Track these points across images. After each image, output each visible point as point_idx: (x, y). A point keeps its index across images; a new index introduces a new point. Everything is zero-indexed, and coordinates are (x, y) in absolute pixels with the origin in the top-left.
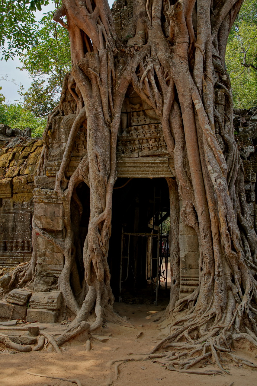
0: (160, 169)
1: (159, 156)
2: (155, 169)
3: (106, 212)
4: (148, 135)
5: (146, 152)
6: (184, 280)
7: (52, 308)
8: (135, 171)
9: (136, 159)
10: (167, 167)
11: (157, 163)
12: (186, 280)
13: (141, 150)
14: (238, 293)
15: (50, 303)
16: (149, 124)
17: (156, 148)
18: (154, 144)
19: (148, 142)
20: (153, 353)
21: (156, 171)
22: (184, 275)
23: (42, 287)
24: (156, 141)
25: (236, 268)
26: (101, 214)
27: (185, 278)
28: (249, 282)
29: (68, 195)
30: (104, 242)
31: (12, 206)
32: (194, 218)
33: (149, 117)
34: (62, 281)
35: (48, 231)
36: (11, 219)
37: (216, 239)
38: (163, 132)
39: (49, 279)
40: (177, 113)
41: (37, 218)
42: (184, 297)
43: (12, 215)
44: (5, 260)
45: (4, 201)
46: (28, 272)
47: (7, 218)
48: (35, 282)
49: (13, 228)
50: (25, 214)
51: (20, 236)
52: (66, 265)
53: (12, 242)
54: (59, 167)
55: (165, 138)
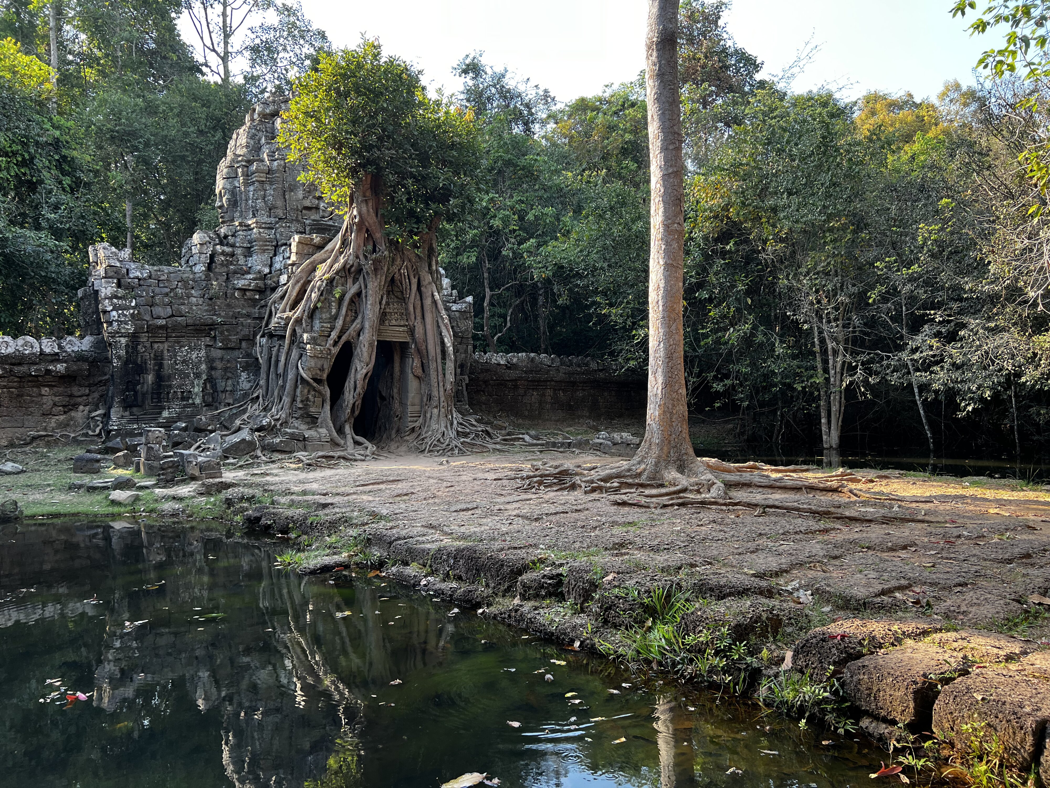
0: (402, 335)
1: (403, 326)
2: (398, 335)
3: (370, 366)
6: (411, 414)
7: (326, 440)
8: (385, 336)
10: (406, 334)
11: (400, 331)
13: (391, 321)
15: (324, 437)
16: (397, 302)
18: (399, 317)
21: (400, 337)
22: (411, 410)
26: (367, 368)
29: (336, 351)
31: (165, 352)
32: (421, 371)
33: (397, 297)
34: (325, 420)
35: (315, 380)
36: (166, 367)
37: (441, 384)
38: (407, 309)
39: (309, 420)
40: (418, 297)
41: (309, 369)
42: (411, 425)
43: (167, 363)
44: (160, 413)
45: (156, 346)
46: (283, 416)
47: (161, 365)
48: (296, 423)
49: (170, 377)
50: (184, 362)
51: (180, 386)
52: (327, 407)
53: (168, 393)
54: (332, 329)
55: (408, 314)
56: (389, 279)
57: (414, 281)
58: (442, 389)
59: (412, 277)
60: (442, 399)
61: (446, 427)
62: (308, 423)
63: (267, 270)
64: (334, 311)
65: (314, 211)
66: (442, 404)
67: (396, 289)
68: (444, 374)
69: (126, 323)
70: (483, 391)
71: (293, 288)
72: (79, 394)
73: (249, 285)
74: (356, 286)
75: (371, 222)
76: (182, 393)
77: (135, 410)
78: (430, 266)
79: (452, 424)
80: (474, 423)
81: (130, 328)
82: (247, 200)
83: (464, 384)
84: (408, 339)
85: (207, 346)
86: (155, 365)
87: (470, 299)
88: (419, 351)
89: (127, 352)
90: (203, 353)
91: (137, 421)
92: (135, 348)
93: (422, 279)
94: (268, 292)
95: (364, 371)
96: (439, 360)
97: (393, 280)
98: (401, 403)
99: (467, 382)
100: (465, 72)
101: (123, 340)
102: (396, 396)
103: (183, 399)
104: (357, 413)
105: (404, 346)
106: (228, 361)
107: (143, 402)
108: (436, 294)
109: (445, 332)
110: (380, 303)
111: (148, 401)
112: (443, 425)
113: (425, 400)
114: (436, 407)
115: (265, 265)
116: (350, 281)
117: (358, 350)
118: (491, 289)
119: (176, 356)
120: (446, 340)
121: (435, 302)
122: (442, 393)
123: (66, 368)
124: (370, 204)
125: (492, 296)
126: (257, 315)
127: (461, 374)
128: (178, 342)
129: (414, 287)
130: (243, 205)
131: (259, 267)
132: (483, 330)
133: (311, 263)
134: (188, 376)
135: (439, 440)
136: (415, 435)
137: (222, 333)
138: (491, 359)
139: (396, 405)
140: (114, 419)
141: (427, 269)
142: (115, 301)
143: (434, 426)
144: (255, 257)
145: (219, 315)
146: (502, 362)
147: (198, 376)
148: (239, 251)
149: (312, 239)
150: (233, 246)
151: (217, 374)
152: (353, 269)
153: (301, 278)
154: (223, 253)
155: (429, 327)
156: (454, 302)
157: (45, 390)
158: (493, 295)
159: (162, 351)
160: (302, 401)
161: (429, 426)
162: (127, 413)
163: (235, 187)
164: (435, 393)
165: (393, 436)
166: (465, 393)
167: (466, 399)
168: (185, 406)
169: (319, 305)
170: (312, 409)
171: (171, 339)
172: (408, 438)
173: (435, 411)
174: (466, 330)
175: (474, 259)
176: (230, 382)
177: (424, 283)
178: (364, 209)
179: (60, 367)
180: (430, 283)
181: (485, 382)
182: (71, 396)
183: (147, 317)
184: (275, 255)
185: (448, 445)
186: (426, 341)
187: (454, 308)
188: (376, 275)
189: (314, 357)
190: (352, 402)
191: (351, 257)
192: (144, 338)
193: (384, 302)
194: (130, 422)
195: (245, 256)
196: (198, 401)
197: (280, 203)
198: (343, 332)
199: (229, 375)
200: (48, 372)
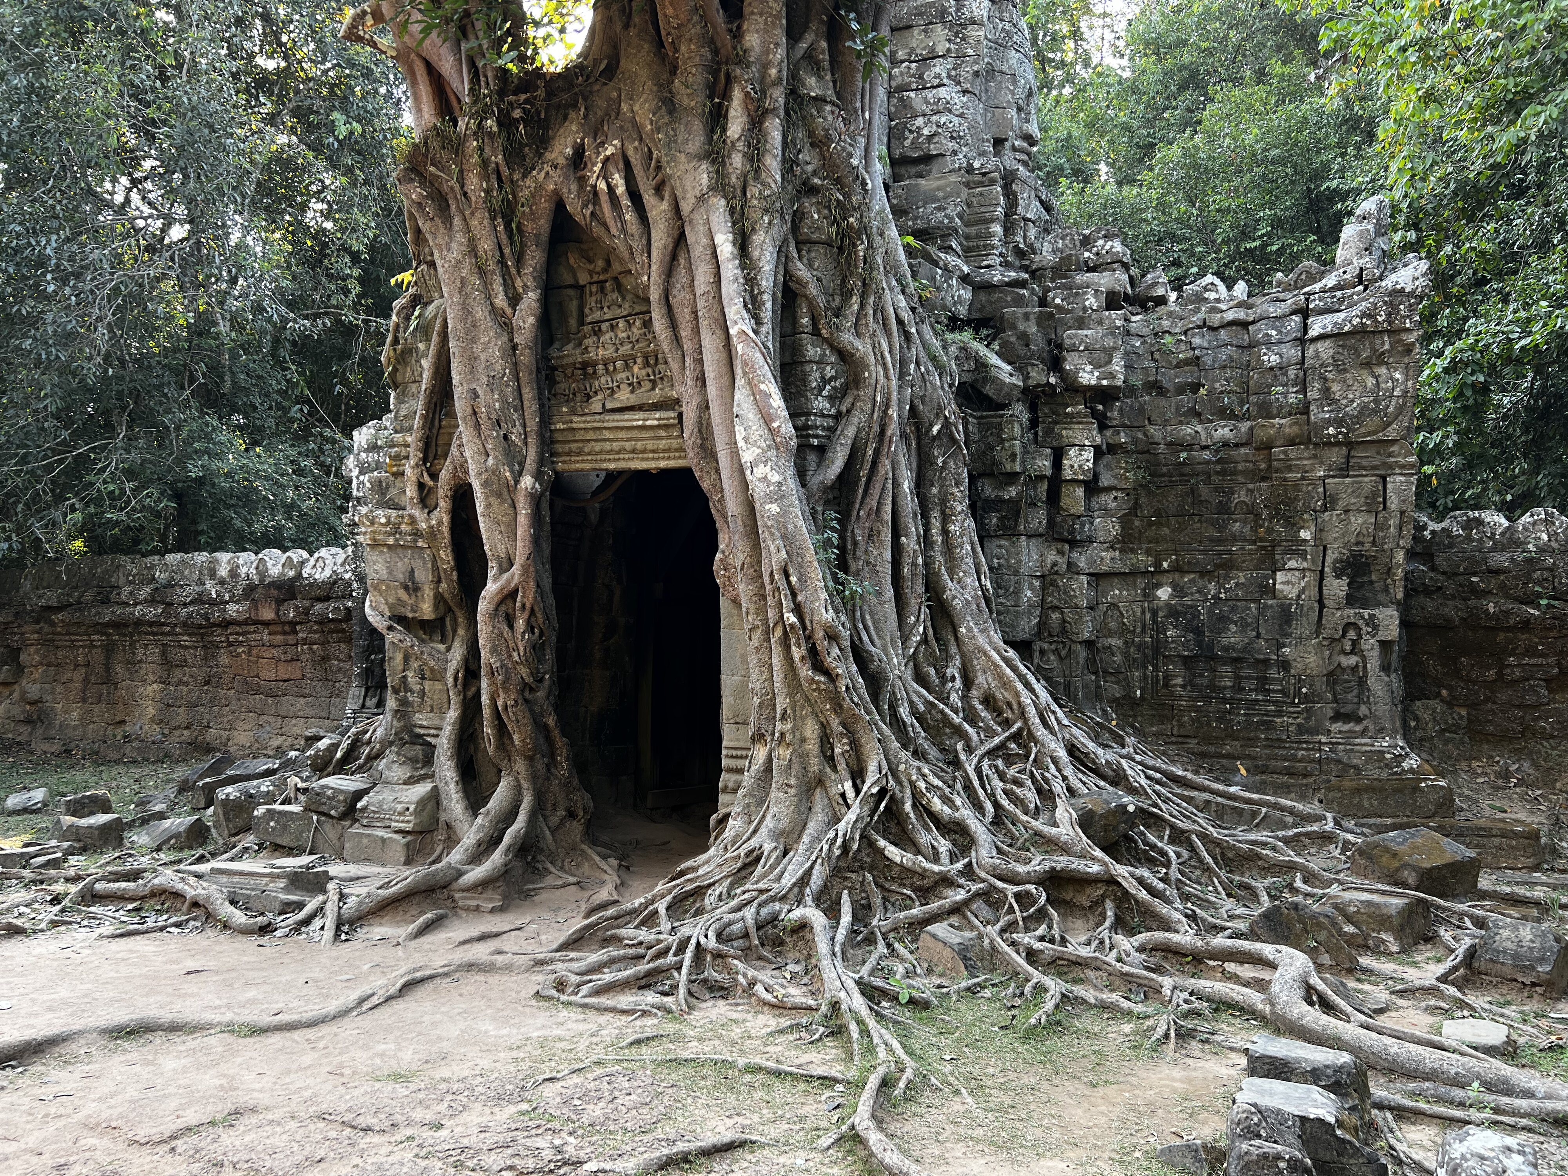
0: (663, 444)
1: (656, 407)
2: (650, 445)
3: (516, 569)
4: (625, 349)
5: (624, 397)
6: (732, 757)
7: (402, 826)
8: (601, 452)
9: (597, 417)
10: (677, 437)
11: (652, 427)
12: (737, 757)
13: (613, 392)
14: (843, 795)
15: (400, 814)
16: (630, 315)
17: (648, 385)
18: (644, 372)
19: (627, 367)
20: (557, 951)
21: (653, 451)
22: (731, 744)
23: (399, 772)
24: (647, 364)
25: (835, 724)
26: (506, 576)
27: (734, 753)
28: (875, 763)
29: (440, 523)
30: (522, 649)
33: (634, 296)
35: (404, 622)
40: (684, 276)
41: (376, 587)
52: (449, 713)
84: (696, 456)
110: (508, 327)
140: (349, 713)
170: (421, 719)
174: (1373, 410)
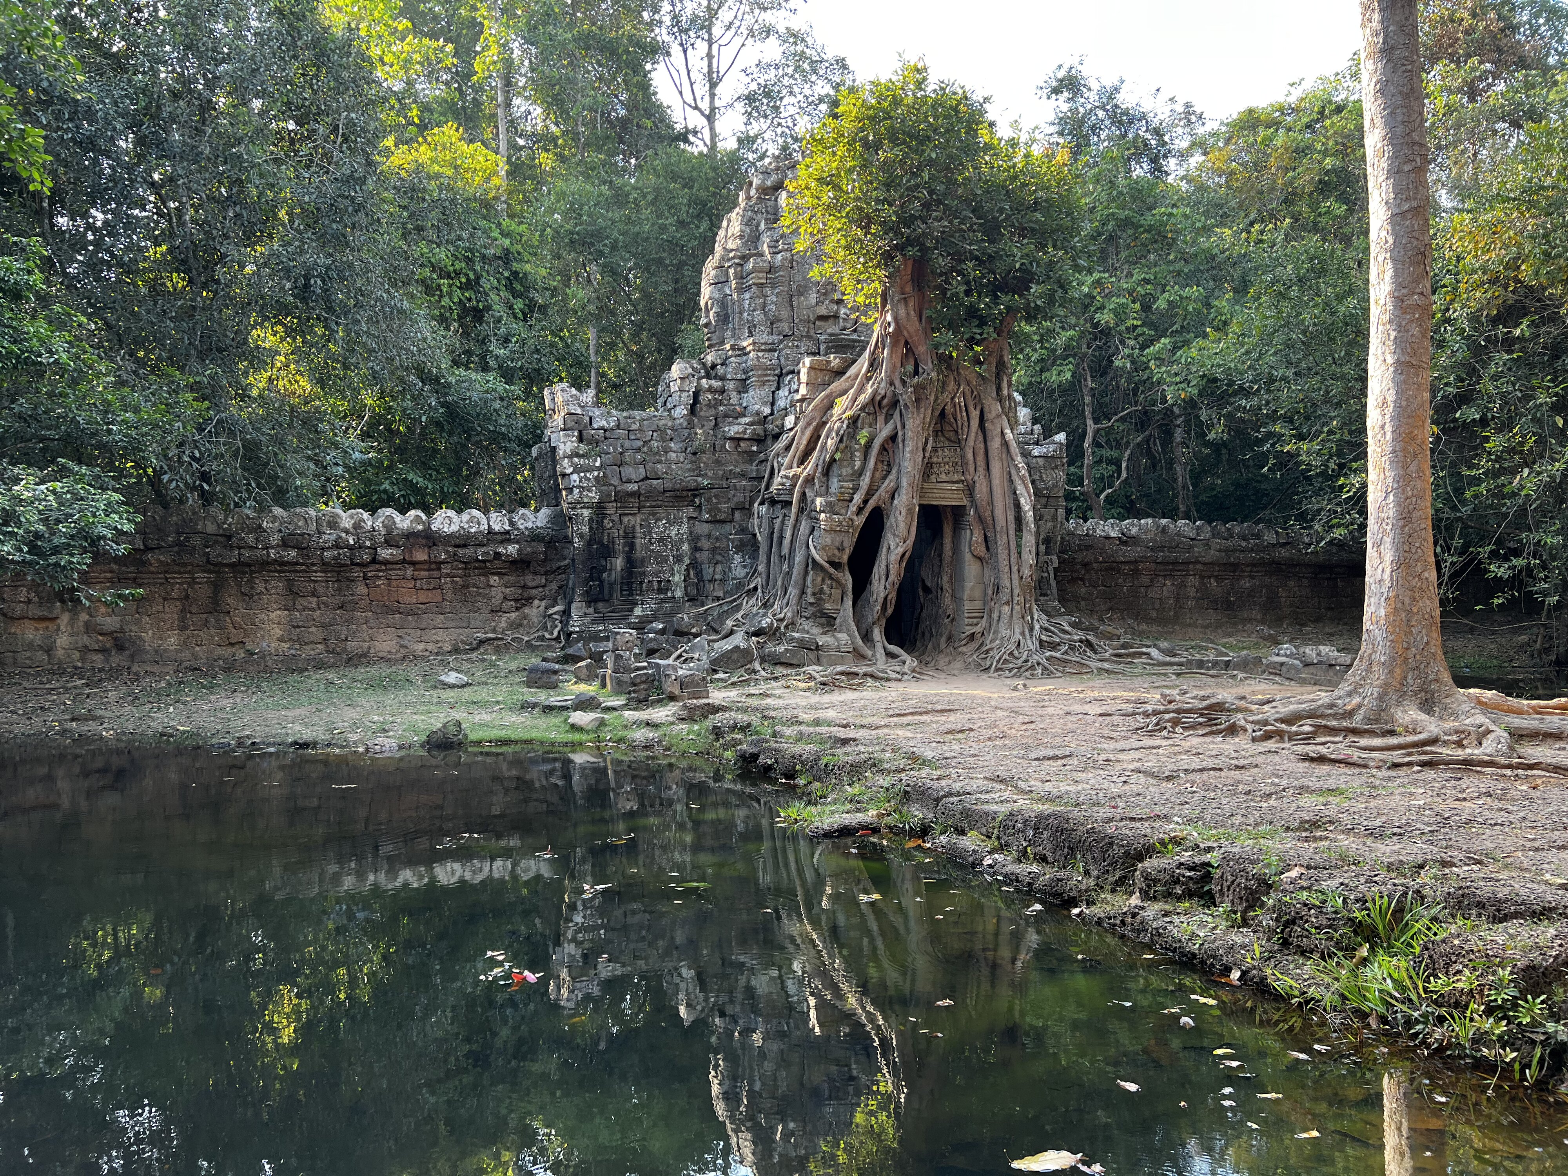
0: (956, 496)
1: (956, 482)
4: (946, 459)
6: (970, 613)
7: (847, 650)
9: (933, 484)
10: (961, 494)
11: (954, 490)
13: (939, 475)
15: (844, 645)
16: (949, 447)
17: (952, 474)
18: (951, 469)
19: (945, 466)
21: (951, 498)
22: (969, 608)
24: (952, 466)
29: (861, 522)
31: (638, 527)
32: (984, 549)
33: (949, 440)
34: (845, 621)
35: (832, 563)
36: (638, 547)
37: (1015, 569)
38: (963, 457)
39: (823, 620)
40: (981, 438)
41: (823, 548)
42: (969, 630)
43: (639, 542)
44: (631, 610)
45: (626, 519)
46: (789, 614)
47: (632, 546)
48: (807, 625)
49: (643, 562)
50: (661, 540)
51: (656, 574)
52: (849, 602)
53: (641, 583)
54: (855, 490)
55: (964, 464)
56: (937, 413)
57: (975, 414)
58: (1015, 577)
59: (971, 408)
60: (1017, 591)
61: (1023, 634)
62: (822, 625)
63: (767, 410)
64: (858, 464)
65: (831, 321)
66: (1016, 599)
67: (948, 428)
68: (1020, 553)
69: (589, 490)
70: (1082, 579)
71: (803, 433)
72: (534, 584)
73: (744, 432)
74: (890, 426)
75: (912, 330)
76: (659, 582)
77: (600, 605)
78: (999, 389)
79: (1032, 629)
80: (1067, 628)
81: (594, 496)
82: (741, 313)
83: (1051, 569)
84: (965, 502)
85: (690, 518)
86: (625, 545)
87: (1061, 437)
88: (980, 519)
89: (591, 528)
90: (684, 528)
91: (603, 620)
92: (600, 523)
93: (986, 409)
94: (769, 442)
95: (900, 550)
96: (1012, 532)
97: (943, 414)
98: (953, 597)
99: (1056, 565)
100: (1056, 91)
101: (586, 513)
102: (946, 586)
103: (660, 591)
104: (890, 611)
105: (958, 512)
106: (717, 539)
107: (611, 595)
108: (1008, 431)
109: (1020, 489)
110: (924, 450)
111: (617, 594)
112: (1018, 631)
113: (990, 592)
114: (1007, 603)
115: (764, 404)
116: (881, 419)
117: (892, 519)
118: (1096, 421)
119: (650, 532)
120: (1022, 501)
121: (1005, 444)
122: (1016, 582)
123: (519, 550)
124: (911, 304)
125: (1097, 432)
126: (754, 475)
127: (1047, 553)
128: (654, 514)
129: (975, 423)
130: (736, 320)
131: (757, 407)
132: (1081, 484)
133: (827, 396)
134: (665, 560)
135: (1011, 654)
136: (975, 645)
137: (709, 500)
138: (1094, 530)
139: (947, 600)
140: (575, 618)
141: (994, 394)
142: (576, 460)
143: (1004, 632)
144: (751, 393)
145: (705, 476)
146: (1113, 535)
147: (678, 559)
148: (730, 385)
149: (829, 362)
150: (723, 378)
151: (703, 556)
152: (885, 401)
153: (813, 419)
154: (710, 389)
155: (996, 482)
156: (1037, 443)
157: (494, 580)
158: (1098, 430)
159: (634, 527)
160: (814, 594)
161: (996, 632)
162: (591, 610)
163: (726, 295)
164: (1006, 582)
165: (943, 645)
166: (1053, 582)
167: (1055, 591)
168: (663, 601)
169: (838, 456)
170: (828, 606)
171: (644, 510)
172: (964, 649)
173: (1006, 609)
174: (1055, 486)
175: (1068, 375)
176: (719, 568)
177: (988, 416)
178: (902, 312)
179: (512, 549)
180: (998, 416)
181: (1086, 565)
182: (524, 587)
183: (615, 481)
184: (778, 388)
185: (1026, 661)
186: (991, 503)
187: (1036, 453)
188: (918, 408)
189: (831, 531)
190: (882, 595)
191: (883, 384)
192: (611, 508)
193: (929, 448)
194: (595, 621)
195: (739, 392)
196: (679, 594)
197: (785, 314)
198: (870, 494)
199: (719, 558)
200: (498, 555)
